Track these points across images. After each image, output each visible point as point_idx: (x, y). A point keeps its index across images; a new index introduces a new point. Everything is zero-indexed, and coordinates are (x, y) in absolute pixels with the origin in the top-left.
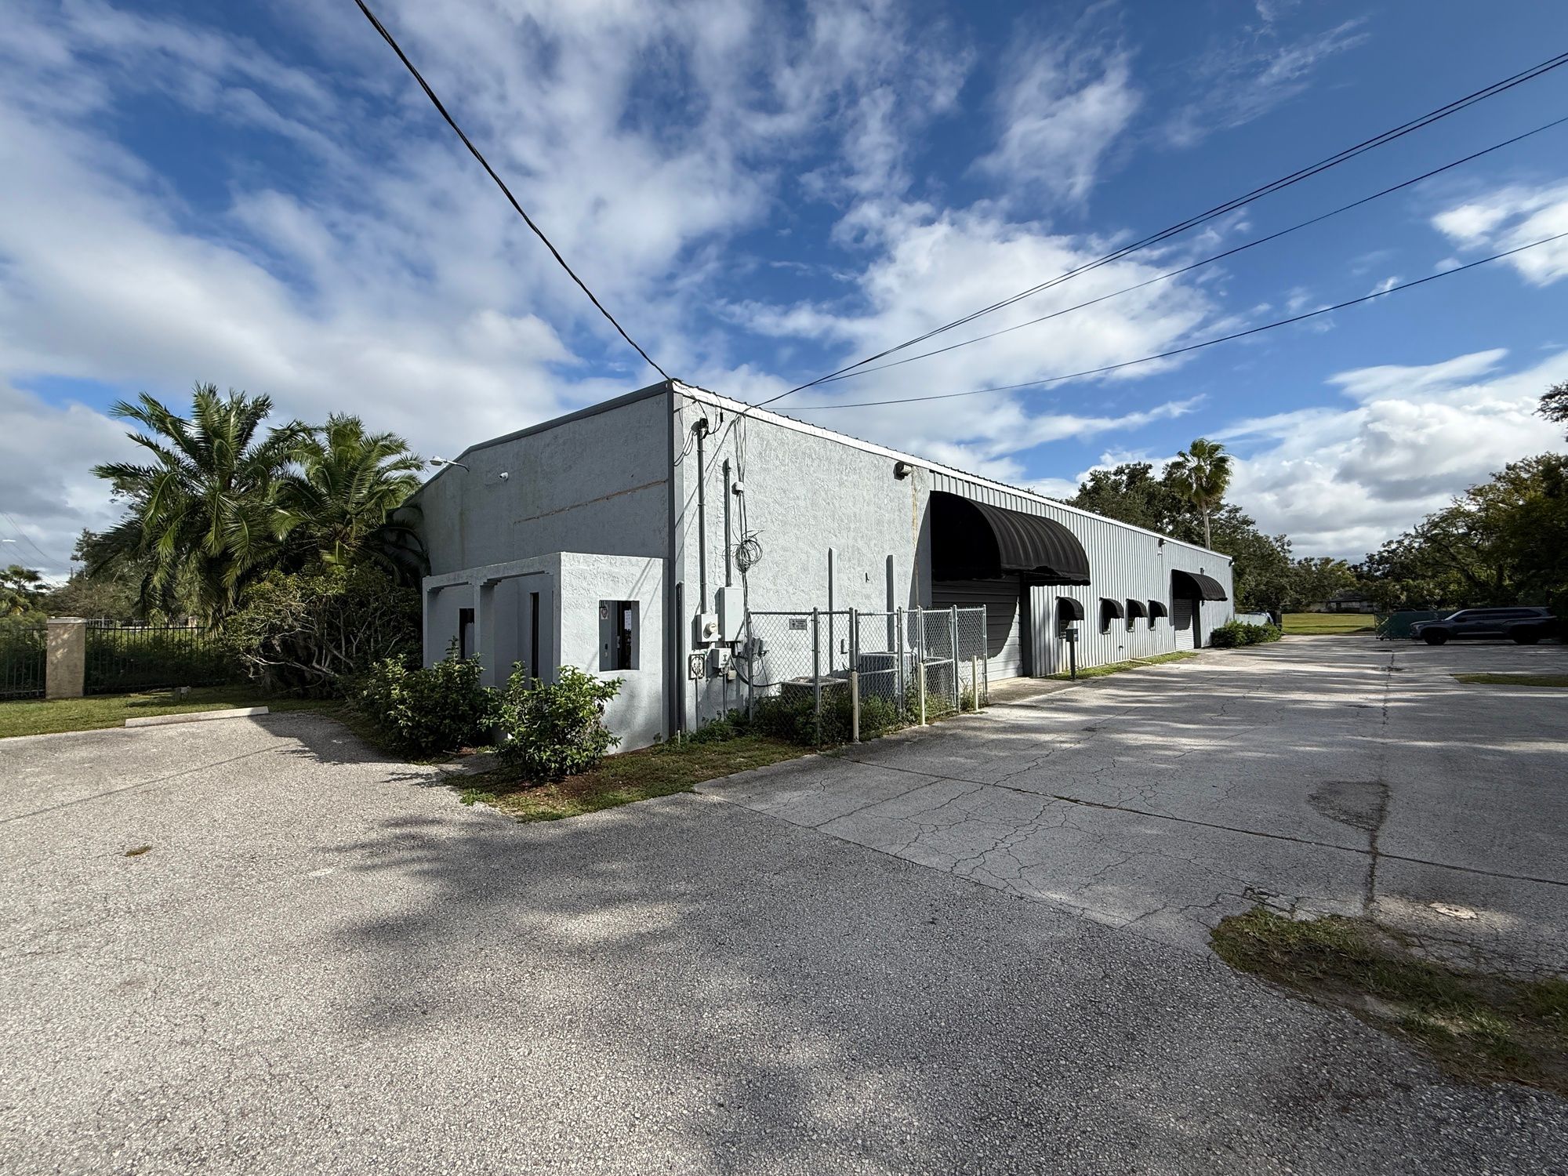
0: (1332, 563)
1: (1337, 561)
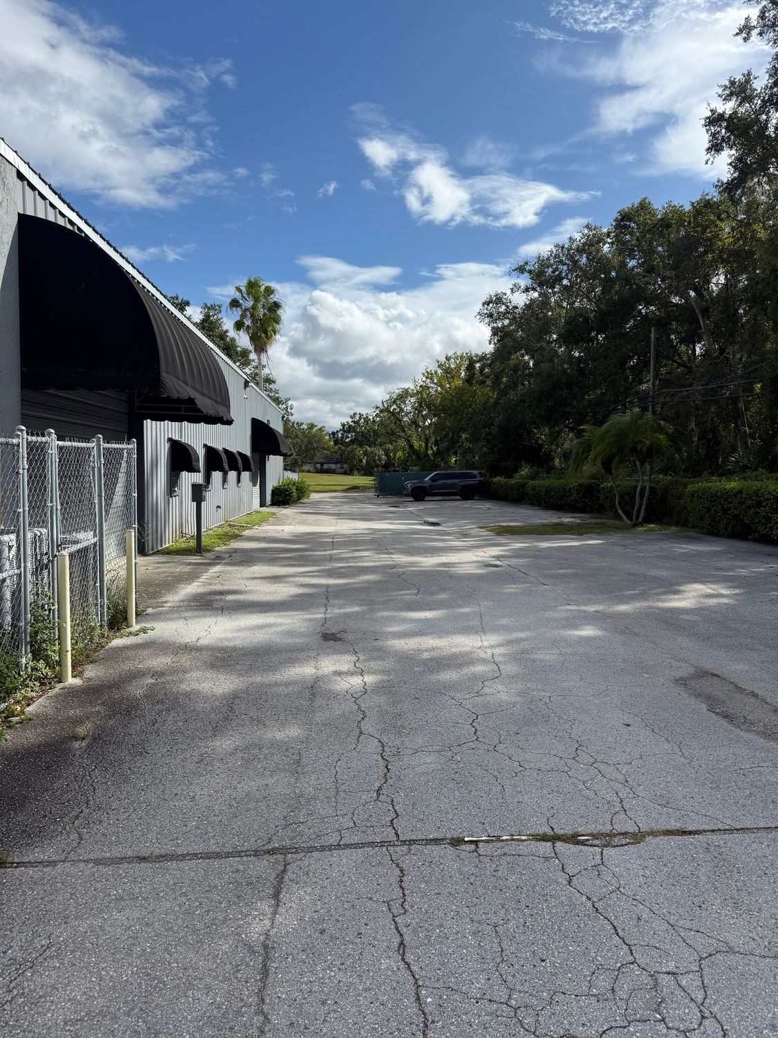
0: (316, 428)
1: (319, 427)
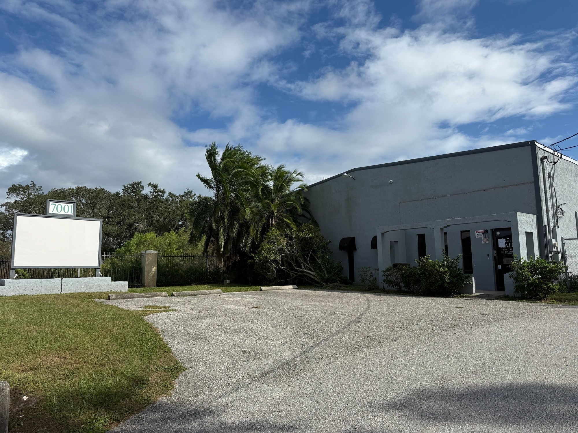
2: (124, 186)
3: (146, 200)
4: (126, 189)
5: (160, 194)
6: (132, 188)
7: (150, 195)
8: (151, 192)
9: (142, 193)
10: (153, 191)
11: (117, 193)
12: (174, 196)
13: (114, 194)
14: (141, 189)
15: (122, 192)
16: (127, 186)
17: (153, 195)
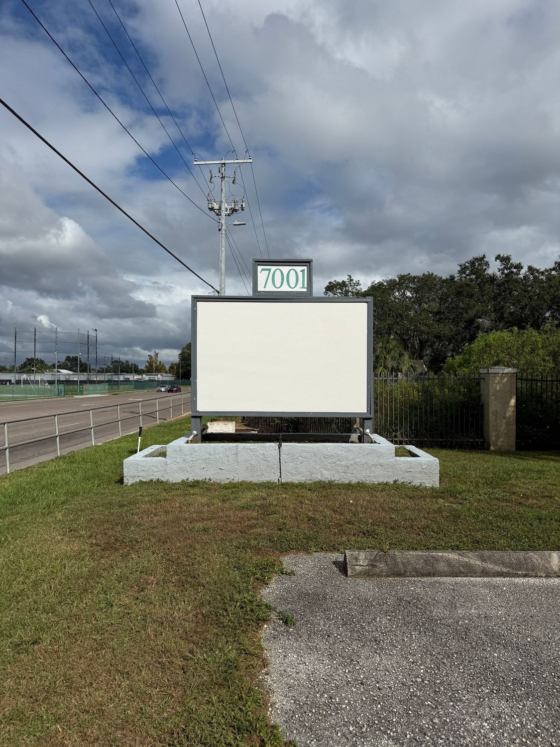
2: (460, 266)
3: (492, 282)
4: (463, 269)
5: (515, 270)
6: (471, 266)
7: (499, 274)
8: (499, 270)
9: (486, 272)
10: (503, 267)
11: (451, 276)
12: (537, 271)
13: (447, 279)
14: (485, 267)
15: (458, 275)
16: (465, 265)
17: (503, 273)
